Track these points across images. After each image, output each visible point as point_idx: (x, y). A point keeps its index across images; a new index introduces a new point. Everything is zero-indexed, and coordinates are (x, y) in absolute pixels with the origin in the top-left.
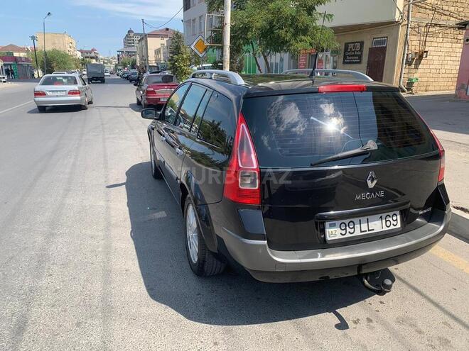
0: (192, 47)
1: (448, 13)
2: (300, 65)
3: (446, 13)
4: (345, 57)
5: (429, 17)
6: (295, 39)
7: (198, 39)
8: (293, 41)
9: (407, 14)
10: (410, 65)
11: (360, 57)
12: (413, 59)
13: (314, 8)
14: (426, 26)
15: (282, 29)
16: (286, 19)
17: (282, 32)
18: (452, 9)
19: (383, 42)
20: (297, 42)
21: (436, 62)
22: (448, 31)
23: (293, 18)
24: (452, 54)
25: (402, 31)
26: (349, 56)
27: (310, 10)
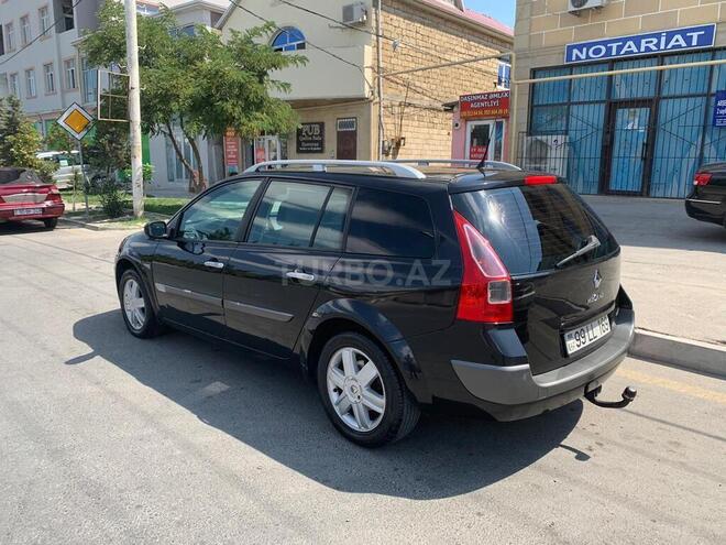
0: (61, 122)
1: (421, 91)
2: (229, 153)
3: (418, 90)
4: (299, 144)
5: (401, 95)
6: (247, 116)
7: (71, 109)
8: (243, 120)
9: (376, 89)
10: (387, 155)
11: (321, 143)
12: (390, 148)
13: (265, 73)
14: (400, 105)
15: (227, 101)
16: (231, 86)
17: (228, 106)
18: (424, 86)
19: (351, 125)
20: (249, 121)
21: (416, 152)
22: (423, 113)
23: (241, 86)
24: (431, 142)
25: (374, 110)
26: (306, 142)
27: (261, 75)
